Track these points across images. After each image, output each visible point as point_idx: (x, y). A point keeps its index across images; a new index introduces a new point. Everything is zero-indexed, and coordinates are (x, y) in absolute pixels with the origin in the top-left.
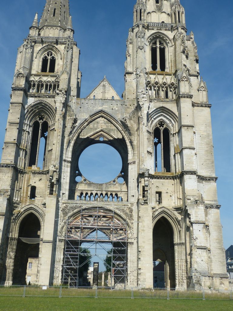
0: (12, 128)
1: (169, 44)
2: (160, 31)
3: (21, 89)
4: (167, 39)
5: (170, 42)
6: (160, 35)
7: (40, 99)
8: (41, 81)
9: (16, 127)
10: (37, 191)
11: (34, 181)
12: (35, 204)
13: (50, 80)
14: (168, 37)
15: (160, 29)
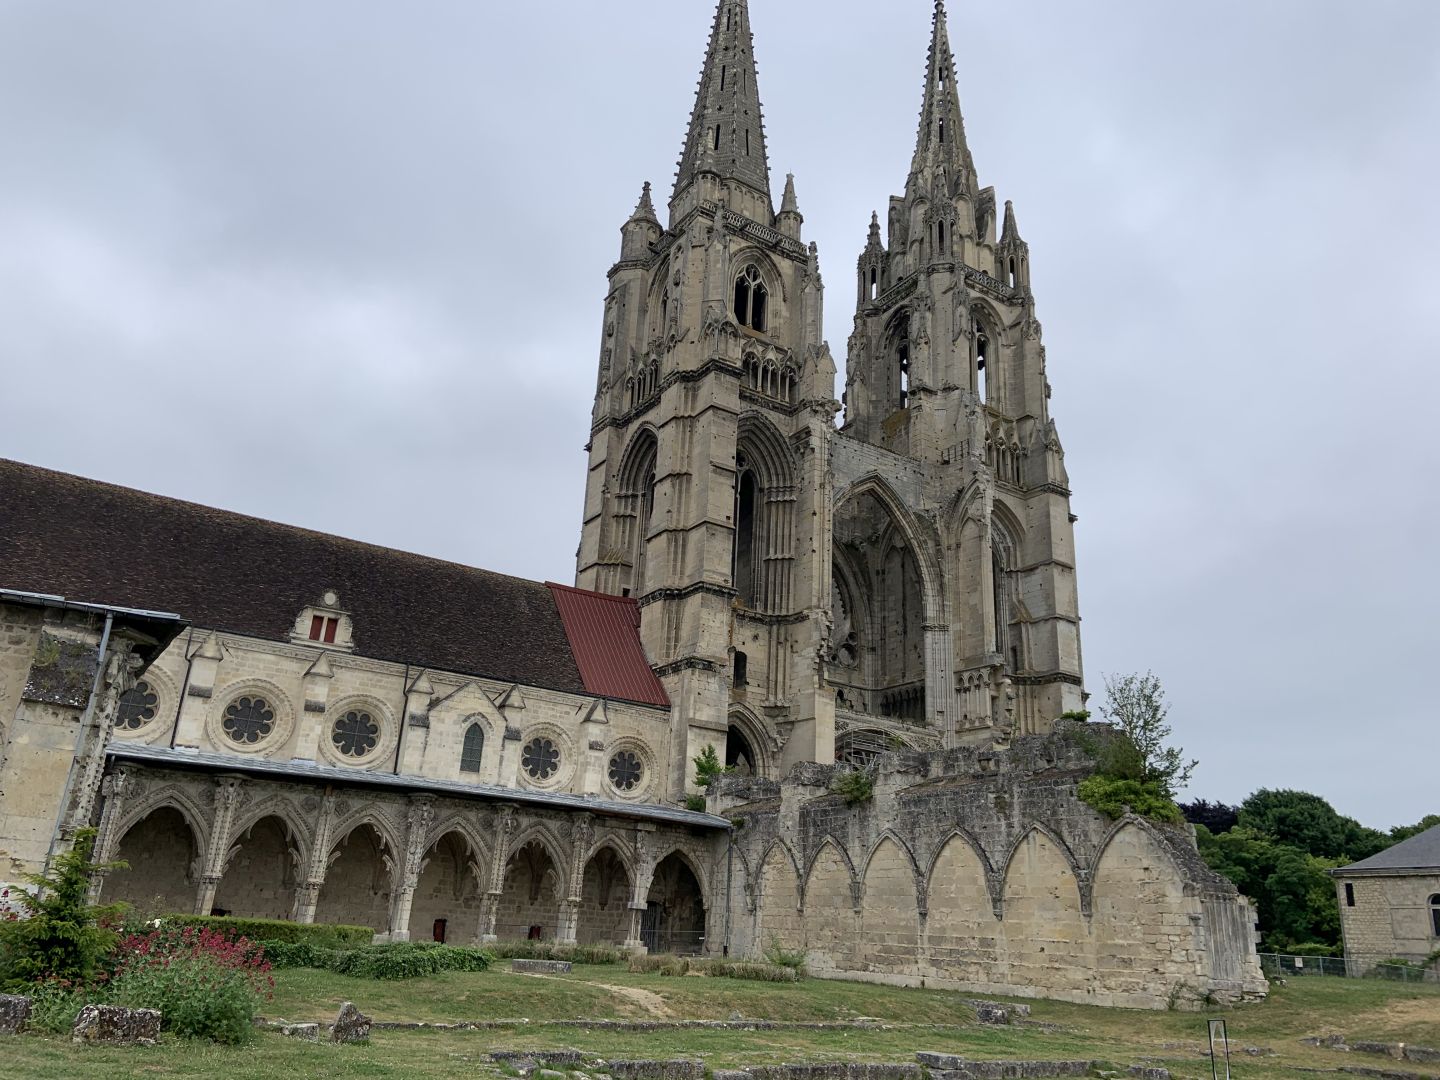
0: (722, 483)
1: (999, 338)
2: (985, 297)
3: (735, 373)
4: (998, 323)
5: (1002, 333)
6: (983, 308)
7: (755, 407)
8: (752, 353)
9: (728, 482)
10: (748, 667)
11: (741, 639)
12: (747, 705)
13: (774, 359)
14: (1000, 319)
15: (986, 293)
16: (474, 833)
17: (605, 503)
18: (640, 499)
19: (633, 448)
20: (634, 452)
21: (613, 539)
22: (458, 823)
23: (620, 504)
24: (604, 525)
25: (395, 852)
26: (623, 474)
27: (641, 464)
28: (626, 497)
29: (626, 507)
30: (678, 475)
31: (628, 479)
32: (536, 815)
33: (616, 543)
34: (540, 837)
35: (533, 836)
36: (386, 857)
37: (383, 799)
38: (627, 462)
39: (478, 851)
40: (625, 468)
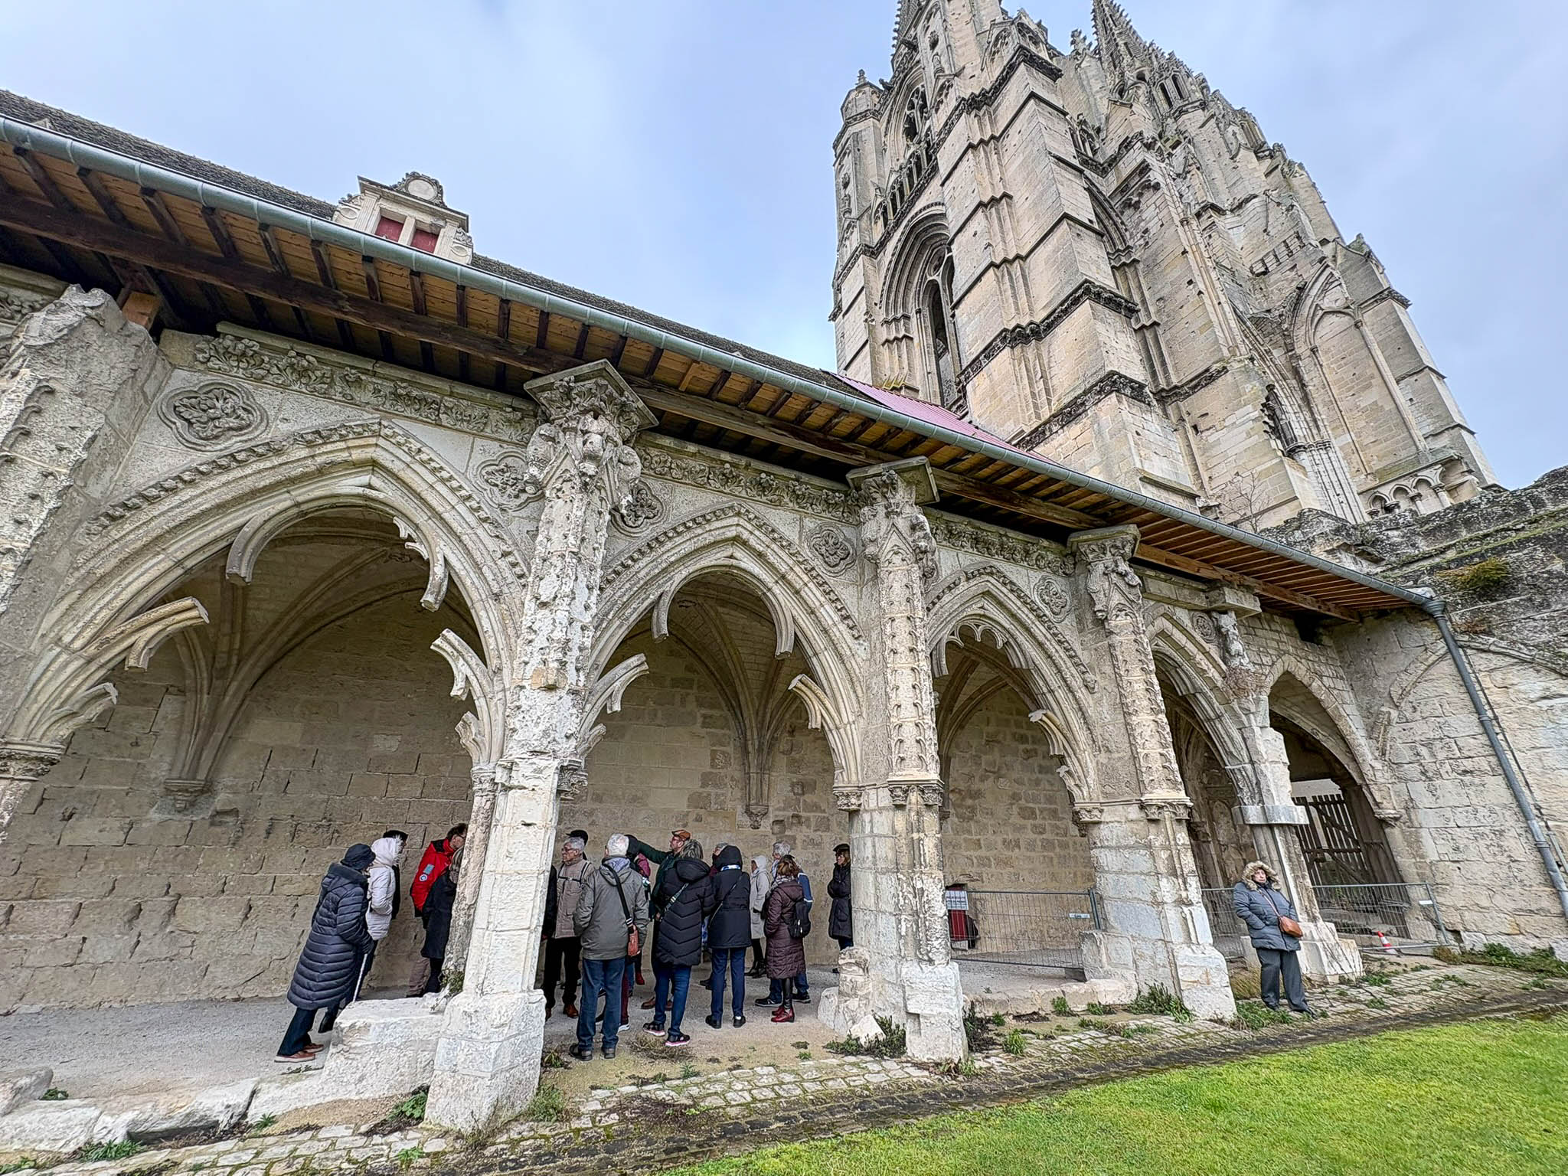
16: (799, 576)
17: (871, 330)
18: (914, 320)
19: (897, 263)
20: (900, 267)
21: (887, 365)
22: (736, 540)
23: (888, 329)
24: (873, 354)
25: (486, 619)
26: (888, 298)
27: (909, 282)
28: (895, 320)
29: (897, 331)
30: (994, 201)
31: (896, 302)
32: (976, 541)
33: (892, 369)
34: (993, 611)
35: (975, 609)
36: (448, 642)
37: (431, 411)
38: (891, 283)
39: (819, 642)
40: (889, 291)
